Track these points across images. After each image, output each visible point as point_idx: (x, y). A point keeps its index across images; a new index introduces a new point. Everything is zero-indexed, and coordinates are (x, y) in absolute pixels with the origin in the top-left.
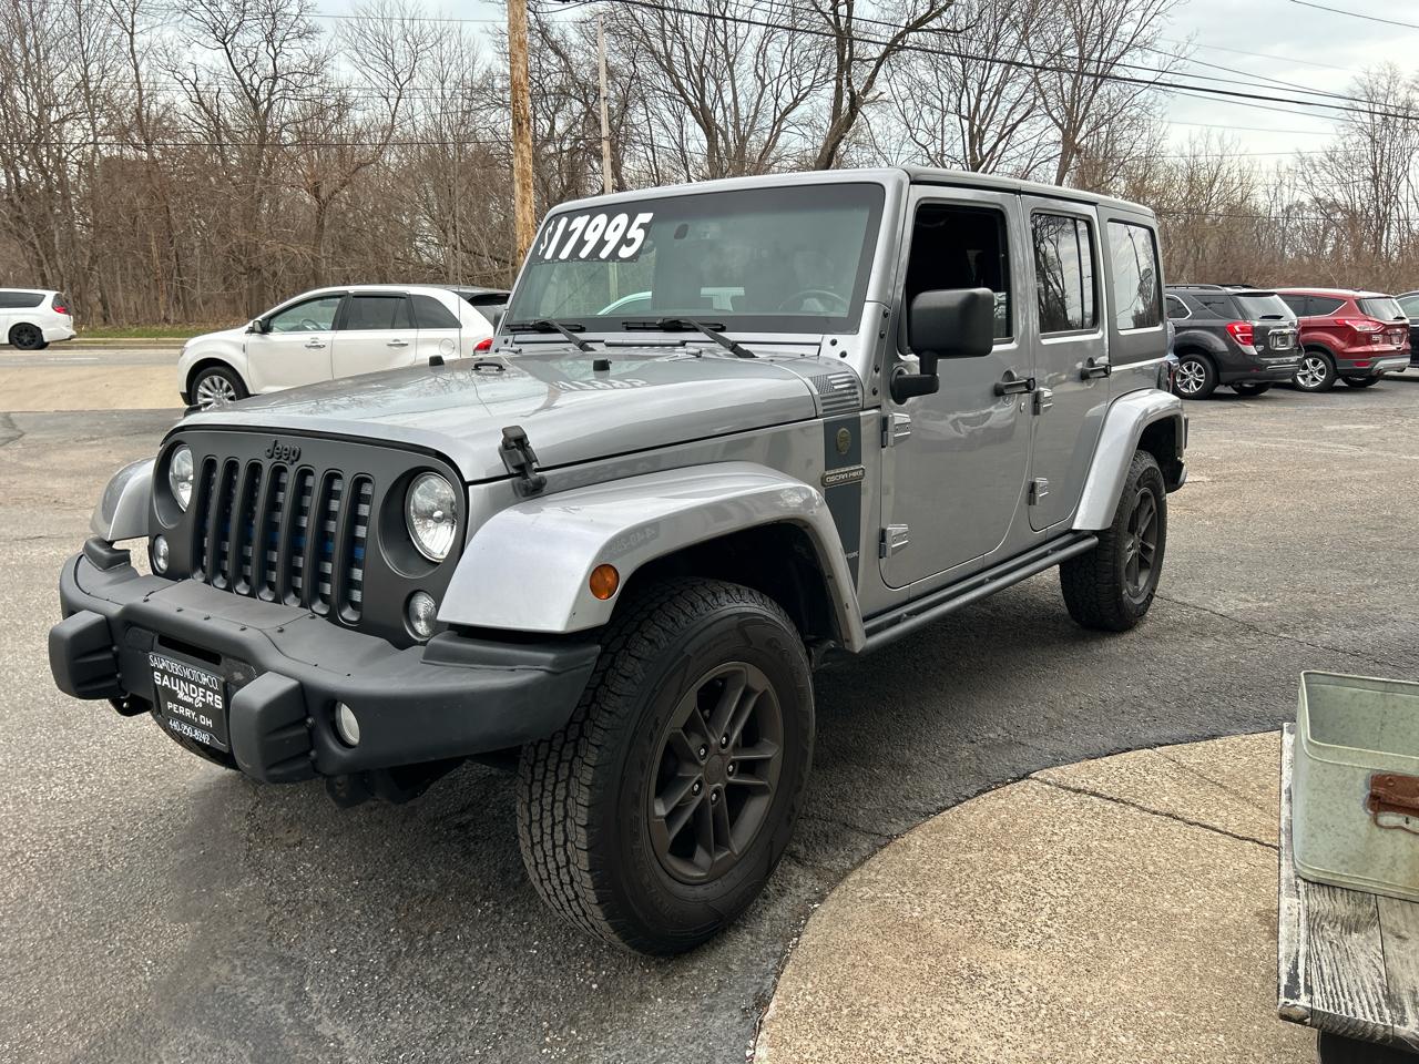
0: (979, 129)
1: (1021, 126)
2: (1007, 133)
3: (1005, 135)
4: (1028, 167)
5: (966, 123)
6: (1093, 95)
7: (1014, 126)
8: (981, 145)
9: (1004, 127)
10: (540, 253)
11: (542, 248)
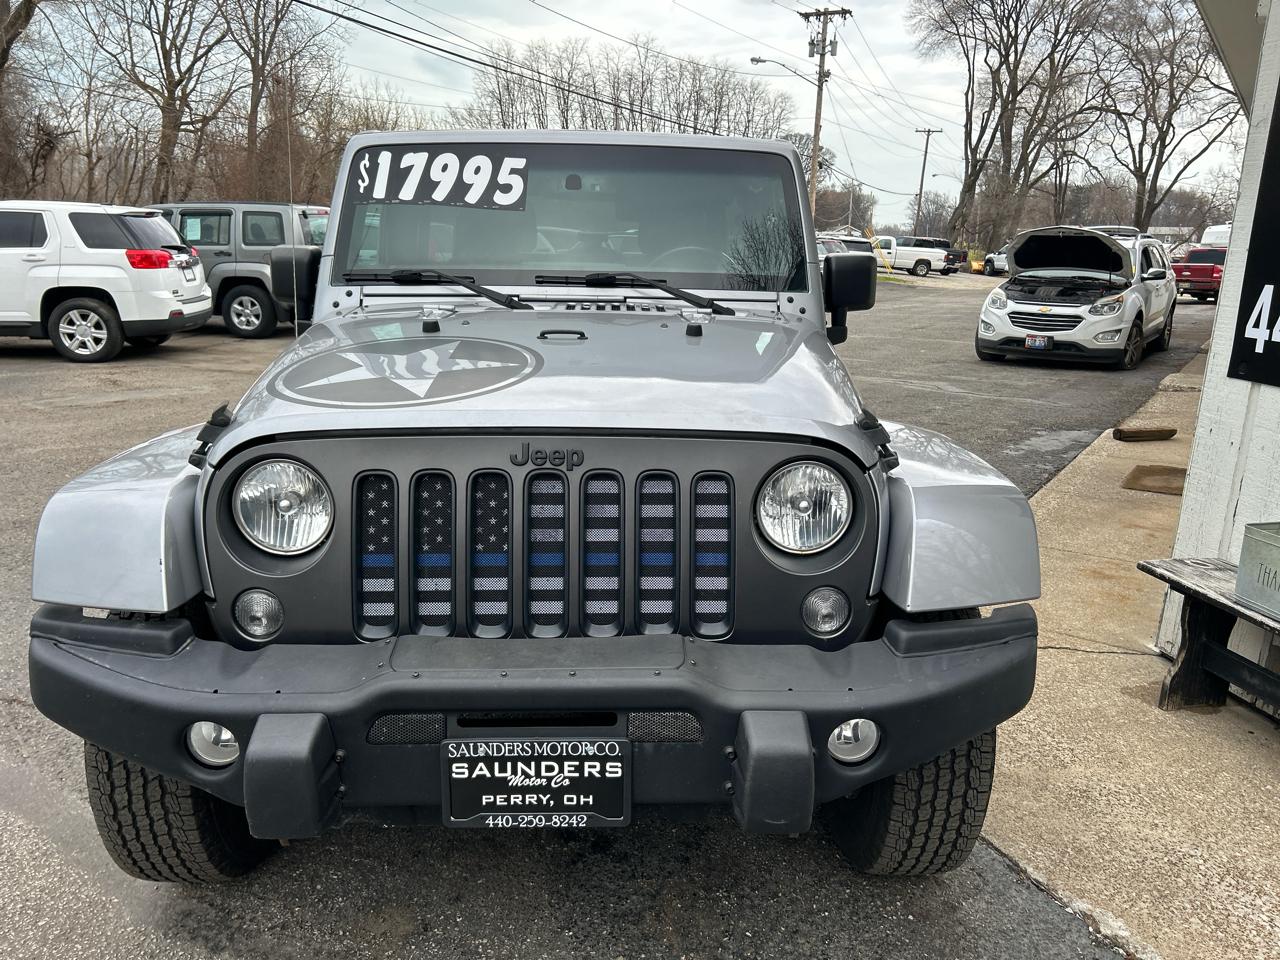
0: (173, 43)
1: (216, 49)
2: (203, 55)
3: (202, 56)
4: (229, 90)
5: (157, 38)
6: (276, 30)
7: (210, 48)
8: (178, 62)
9: (199, 47)
10: (362, 191)
11: (362, 185)
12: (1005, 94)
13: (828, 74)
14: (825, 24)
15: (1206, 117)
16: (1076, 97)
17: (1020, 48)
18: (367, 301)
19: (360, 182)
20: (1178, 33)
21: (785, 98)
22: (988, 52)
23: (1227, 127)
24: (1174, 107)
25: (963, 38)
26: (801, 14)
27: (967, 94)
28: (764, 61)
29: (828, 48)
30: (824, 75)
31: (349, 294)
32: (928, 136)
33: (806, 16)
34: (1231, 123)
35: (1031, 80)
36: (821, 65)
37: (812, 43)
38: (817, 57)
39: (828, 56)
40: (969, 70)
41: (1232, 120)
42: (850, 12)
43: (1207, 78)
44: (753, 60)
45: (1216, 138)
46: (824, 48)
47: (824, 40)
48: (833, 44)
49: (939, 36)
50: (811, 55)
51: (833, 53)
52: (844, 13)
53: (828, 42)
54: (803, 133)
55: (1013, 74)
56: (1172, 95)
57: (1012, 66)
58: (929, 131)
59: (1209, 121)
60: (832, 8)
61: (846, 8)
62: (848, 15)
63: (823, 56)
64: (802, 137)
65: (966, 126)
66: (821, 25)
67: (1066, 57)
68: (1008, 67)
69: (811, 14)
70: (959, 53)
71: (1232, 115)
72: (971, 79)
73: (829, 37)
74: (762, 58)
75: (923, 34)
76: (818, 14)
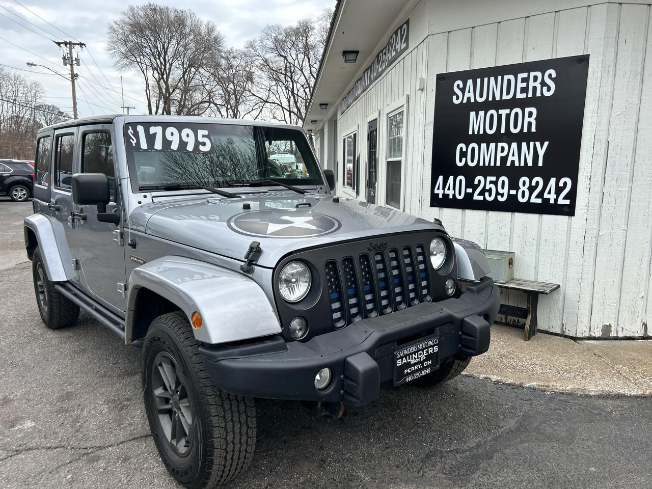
10: (134, 145)
11: (134, 142)
12: (164, 92)
13: (77, 76)
14: (71, 50)
15: (251, 108)
16: (198, 96)
17: (168, 71)
18: (156, 200)
19: (131, 140)
20: (234, 71)
21: (37, 85)
22: (154, 72)
23: (260, 113)
24: (238, 103)
25: (140, 64)
26: (55, 42)
27: (146, 91)
28: (36, 65)
29: (74, 62)
30: (74, 76)
31: (145, 197)
32: (128, 110)
33: (59, 44)
34: (261, 111)
35: (176, 87)
36: (72, 70)
37: (64, 58)
38: (69, 66)
39: (75, 66)
40: (146, 79)
41: (261, 110)
42: (85, 45)
43: (250, 91)
44: (28, 64)
45: (257, 117)
46: (72, 61)
47: (72, 58)
48: (77, 60)
49: (125, 61)
50: (65, 64)
51: (78, 64)
52: (81, 45)
53: (74, 59)
54: (50, 105)
55: (166, 83)
56: (236, 98)
57: (165, 80)
58: (128, 108)
59: (253, 110)
60: (73, 41)
61: (83, 43)
62: (83, 46)
63: (72, 65)
64: (49, 107)
65: (148, 106)
66: (68, 49)
67: (190, 77)
68: (164, 80)
69: (62, 43)
70: (139, 71)
71: (261, 108)
72: (147, 84)
73: (74, 56)
74: (34, 63)
75: (118, 59)
76: (66, 44)
